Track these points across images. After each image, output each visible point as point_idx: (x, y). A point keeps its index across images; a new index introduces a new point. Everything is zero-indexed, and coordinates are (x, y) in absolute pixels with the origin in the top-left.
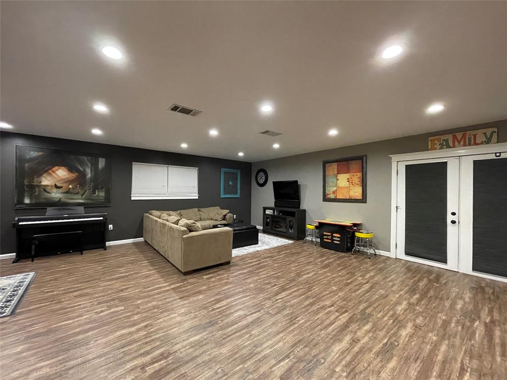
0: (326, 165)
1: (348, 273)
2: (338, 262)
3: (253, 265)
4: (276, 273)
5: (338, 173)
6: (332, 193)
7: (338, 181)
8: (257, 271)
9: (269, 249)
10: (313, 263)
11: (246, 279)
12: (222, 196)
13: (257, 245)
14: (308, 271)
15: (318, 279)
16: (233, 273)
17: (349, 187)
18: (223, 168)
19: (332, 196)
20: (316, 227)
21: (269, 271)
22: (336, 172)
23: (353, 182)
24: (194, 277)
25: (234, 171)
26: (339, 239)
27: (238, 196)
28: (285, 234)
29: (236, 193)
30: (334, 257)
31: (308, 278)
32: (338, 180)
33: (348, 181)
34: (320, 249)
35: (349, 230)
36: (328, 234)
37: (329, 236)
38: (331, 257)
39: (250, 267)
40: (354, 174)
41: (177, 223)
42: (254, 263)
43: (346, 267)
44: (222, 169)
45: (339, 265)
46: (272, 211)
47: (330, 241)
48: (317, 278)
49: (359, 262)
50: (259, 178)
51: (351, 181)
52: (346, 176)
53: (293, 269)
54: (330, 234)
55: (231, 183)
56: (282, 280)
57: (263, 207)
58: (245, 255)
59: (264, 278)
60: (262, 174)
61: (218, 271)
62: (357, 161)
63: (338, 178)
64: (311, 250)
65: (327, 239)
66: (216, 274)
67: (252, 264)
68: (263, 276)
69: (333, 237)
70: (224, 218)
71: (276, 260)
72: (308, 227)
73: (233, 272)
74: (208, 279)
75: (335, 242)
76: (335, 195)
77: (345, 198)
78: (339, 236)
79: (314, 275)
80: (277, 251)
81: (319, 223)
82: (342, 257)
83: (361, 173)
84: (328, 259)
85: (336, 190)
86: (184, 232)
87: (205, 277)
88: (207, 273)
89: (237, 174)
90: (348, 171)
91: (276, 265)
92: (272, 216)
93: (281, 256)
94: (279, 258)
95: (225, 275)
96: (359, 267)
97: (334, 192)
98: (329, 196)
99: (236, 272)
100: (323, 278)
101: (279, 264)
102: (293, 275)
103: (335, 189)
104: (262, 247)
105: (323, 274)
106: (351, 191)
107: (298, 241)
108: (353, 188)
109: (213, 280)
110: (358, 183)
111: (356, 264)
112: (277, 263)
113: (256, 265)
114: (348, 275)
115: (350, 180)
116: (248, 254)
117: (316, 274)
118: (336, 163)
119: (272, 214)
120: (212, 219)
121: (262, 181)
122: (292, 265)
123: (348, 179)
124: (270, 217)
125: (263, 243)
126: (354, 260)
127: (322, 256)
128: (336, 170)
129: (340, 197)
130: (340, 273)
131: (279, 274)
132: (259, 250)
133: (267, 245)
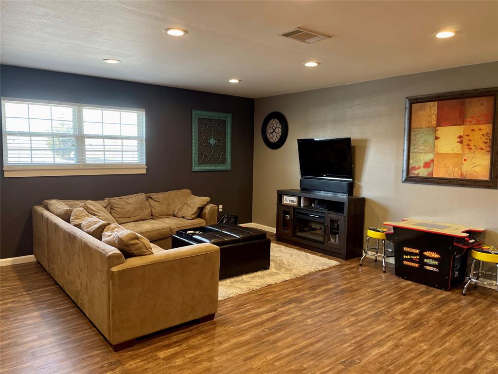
0: (413, 105)
1: (464, 344)
2: (438, 314)
3: (263, 323)
4: (312, 344)
5: (439, 125)
6: (422, 164)
7: (437, 141)
8: (272, 338)
9: (291, 281)
10: (386, 317)
11: (250, 358)
12: (196, 168)
13: (267, 272)
14: (379, 338)
15: (403, 360)
16: (220, 343)
17: (462, 155)
18: (197, 109)
19: (423, 173)
20: (388, 236)
21: (296, 336)
22: (434, 123)
23: (472, 143)
24: (138, 356)
25: (221, 116)
26: (436, 263)
27: (227, 167)
28: (321, 246)
29: (223, 162)
30: (427, 301)
31: (382, 355)
32: (437, 138)
33: (461, 142)
34: (395, 279)
35: (460, 245)
36: (413, 251)
37: (415, 254)
38: (420, 300)
39: (256, 326)
40: (476, 127)
41: (98, 234)
42: (265, 317)
43: (457, 328)
44: (194, 112)
45: (441, 323)
46: (295, 199)
47: (417, 265)
48: (401, 356)
49: (482, 313)
50: (269, 131)
51: (466, 142)
52: (458, 130)
53: (347, 331)
54: (417, 251)
55: (212, 141)
56: (327, 362)
57: (278, 191)
58: (243, 295)
59: (288, 355)
60: (275, 123)
61: (187, 338)
62: (484, 100)
63: (439, 134)
64: (376, 282)
65: (411, 260)
66: (184, 346)
67: (259, 320)
68: (286, 351)
69: (424, 257)
70: (200, 213)
71: (307, 308)
72: (371, 234)
73: (220, 339)
74: (168, 359)
75: (428, 268)
76: (430, 169)
77: (452, 177)
78: (438, 256)
79: (393, 349)
80: (308, 285)
81: (395, 228)
82: (444, 302)
83: (491, 126)
84: (416, 305)
85: (432, 161)
86: (112, 260)
87: (162, 354)
88: (166, 342)
89: (224, 122)
90: (460, 120)
91: (310, 321)
92: (295, 210)
93: (317, 299)
94: (314, 303)
95: (206, 349)
96: (483, 327)
97: (427, 165)
98: (416, 172)
99: (227, 340)
100: (414, 358)
101: (316, 319)
102: (348, 347)
103: (429, 157)
104: (279, 277)
105: (412, 346)
106: (465, 163)
107: (348, 262)
108: (471, 156)
109: (179, 361)
110: (483, 146)
111: (477, 319)
112: (310, 317)
113: (267, 320)
114: (466, 349)
115: (465, 140)
116: (249, 293)
117: (397, 346)
118: (436, 102)
119: (296, 204)
120: (174, 216)
121: (274, 138)
122: (344, 322)
123: (460, 137)
124: (292, 212)
125: (280, 266)
126: (471, 309)
127: (402, 298)
128: (434, 118)
129: (439, 173)
130: (447, 344)
131: (318, 345)
132: (273, 283)
133: (287, 270)
